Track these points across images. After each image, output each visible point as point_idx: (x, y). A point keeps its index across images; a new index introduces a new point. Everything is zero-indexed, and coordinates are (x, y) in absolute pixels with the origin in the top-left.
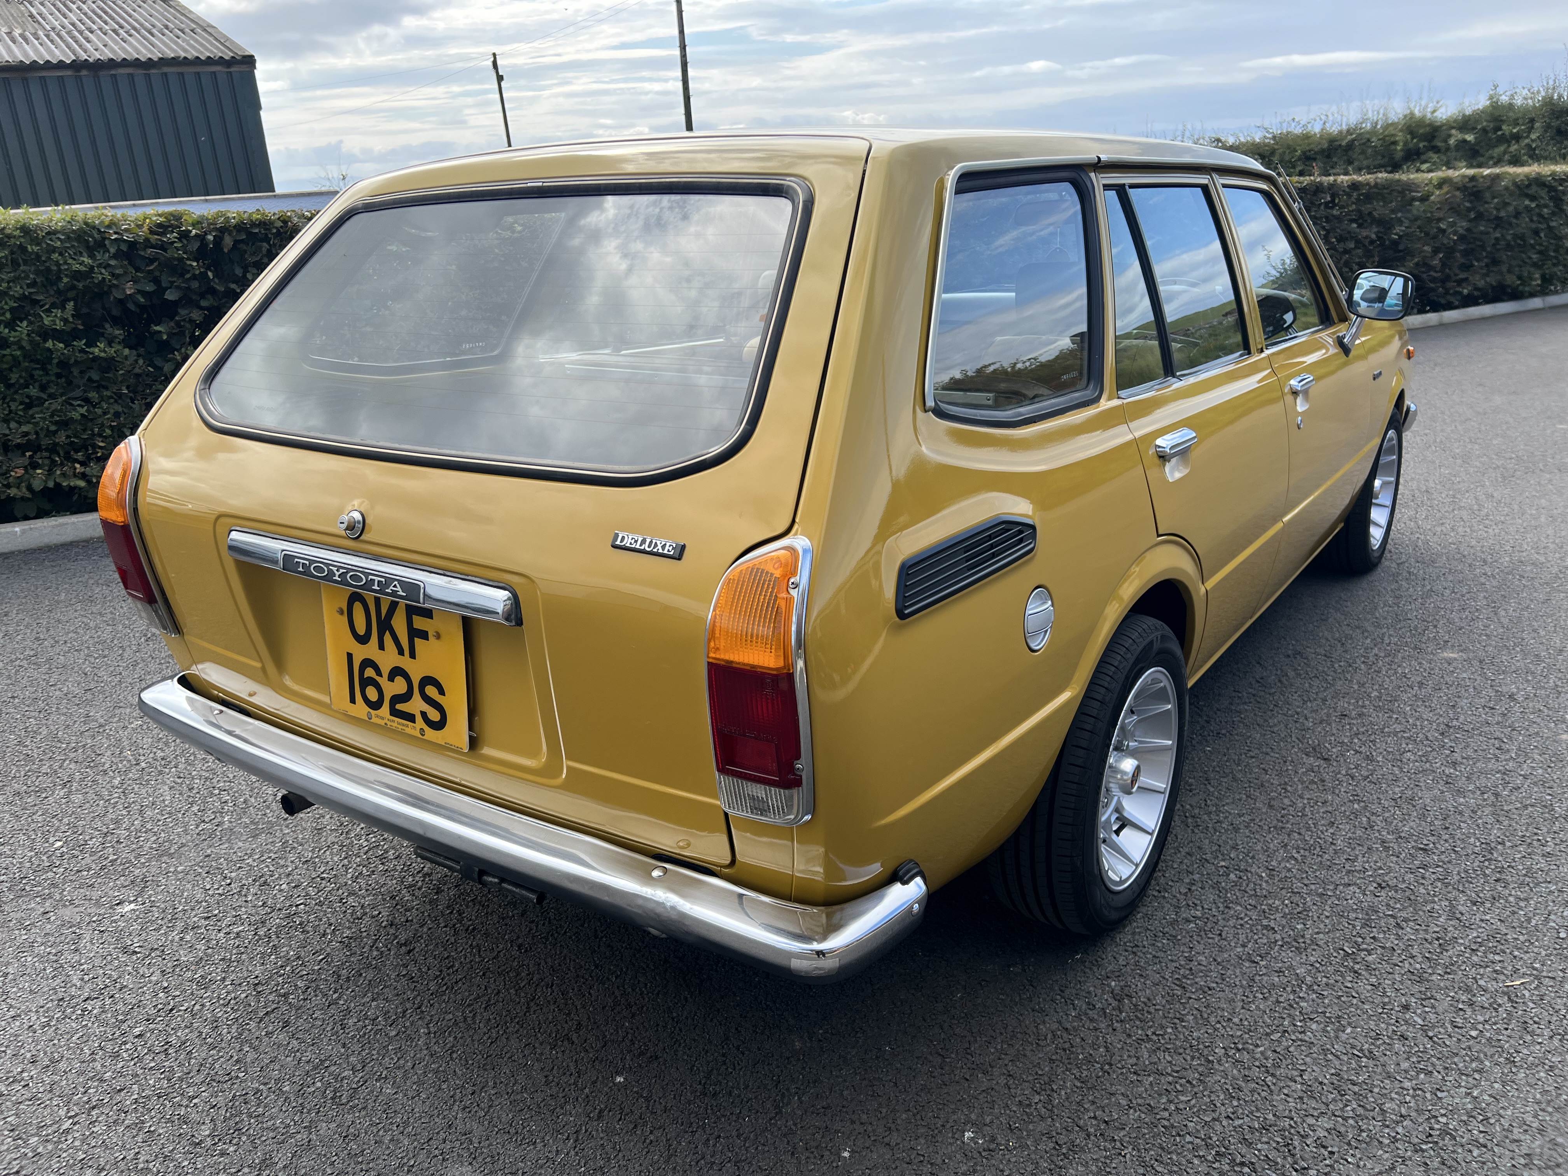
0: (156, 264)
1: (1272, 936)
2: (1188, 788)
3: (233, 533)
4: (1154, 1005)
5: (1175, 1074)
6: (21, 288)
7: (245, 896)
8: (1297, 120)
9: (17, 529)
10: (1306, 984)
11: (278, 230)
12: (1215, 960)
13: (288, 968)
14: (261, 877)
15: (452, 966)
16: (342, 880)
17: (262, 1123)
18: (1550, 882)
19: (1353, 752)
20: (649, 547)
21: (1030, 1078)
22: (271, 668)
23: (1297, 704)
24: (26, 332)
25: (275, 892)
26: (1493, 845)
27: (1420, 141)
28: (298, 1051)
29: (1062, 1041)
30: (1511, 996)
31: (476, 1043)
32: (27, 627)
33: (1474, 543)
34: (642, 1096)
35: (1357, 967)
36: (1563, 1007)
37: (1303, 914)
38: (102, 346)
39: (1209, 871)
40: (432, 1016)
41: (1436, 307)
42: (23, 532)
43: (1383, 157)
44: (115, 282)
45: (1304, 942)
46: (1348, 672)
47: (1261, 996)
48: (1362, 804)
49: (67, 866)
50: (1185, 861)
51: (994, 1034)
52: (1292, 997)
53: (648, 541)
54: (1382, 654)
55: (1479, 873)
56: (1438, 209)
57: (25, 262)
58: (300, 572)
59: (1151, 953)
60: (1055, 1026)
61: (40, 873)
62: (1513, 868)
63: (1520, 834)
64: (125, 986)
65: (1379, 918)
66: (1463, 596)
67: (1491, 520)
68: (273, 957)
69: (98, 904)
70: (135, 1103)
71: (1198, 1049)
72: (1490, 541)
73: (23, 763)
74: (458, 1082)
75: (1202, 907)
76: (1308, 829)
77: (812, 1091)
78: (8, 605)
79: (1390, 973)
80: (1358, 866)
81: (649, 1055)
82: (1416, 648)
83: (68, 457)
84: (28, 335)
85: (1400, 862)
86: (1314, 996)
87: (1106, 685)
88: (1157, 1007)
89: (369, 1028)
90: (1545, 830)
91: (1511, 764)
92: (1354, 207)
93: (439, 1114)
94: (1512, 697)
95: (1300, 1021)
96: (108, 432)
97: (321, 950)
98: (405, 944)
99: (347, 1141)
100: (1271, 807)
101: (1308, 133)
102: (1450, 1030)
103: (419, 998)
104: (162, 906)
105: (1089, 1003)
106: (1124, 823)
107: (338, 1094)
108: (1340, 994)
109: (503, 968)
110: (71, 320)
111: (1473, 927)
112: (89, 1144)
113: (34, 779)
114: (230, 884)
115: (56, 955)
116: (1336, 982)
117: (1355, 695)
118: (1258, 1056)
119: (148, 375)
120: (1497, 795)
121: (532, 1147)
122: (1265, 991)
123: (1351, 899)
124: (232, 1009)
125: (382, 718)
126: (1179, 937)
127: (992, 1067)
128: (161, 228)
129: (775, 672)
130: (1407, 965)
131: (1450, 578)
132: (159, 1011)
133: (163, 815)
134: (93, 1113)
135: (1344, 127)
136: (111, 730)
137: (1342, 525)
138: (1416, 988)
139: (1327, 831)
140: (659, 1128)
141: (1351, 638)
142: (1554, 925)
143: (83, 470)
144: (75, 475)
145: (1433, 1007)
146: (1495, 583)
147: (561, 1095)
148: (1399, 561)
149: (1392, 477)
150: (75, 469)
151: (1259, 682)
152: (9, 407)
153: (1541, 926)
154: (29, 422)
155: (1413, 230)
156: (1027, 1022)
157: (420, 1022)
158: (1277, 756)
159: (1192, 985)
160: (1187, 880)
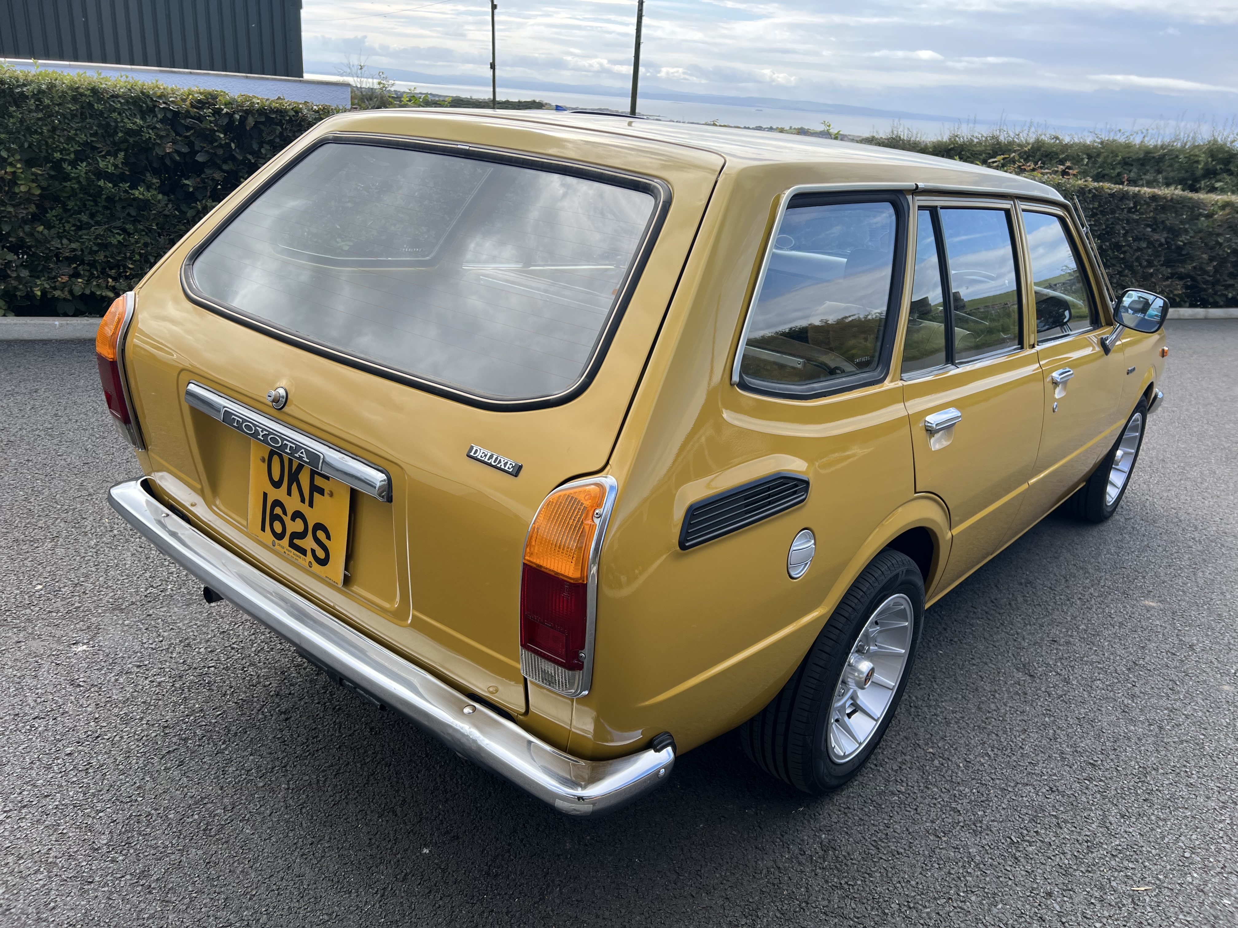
0: (192, 131)
1: (956, 817)
2: (918, 682)
3: (191, 385)
4: (852, 859)
5: (856, 920)
6: (85, 136)
7: (172, 652)
8: (1122, 131)
9: (57, 323)
10: (975, 862)
11: (291, 118)
12: (907, 830)
13: (192, 718)
14: (186, 639)
15: (317, 737)
16: (247, 652)
17: (148, 840)
18: (1187, 808)
19: (1054, 673)
20: (495, 462)
21: (742, 903)
22: (208, 491)
23: (1019, 625)
24: (84, 171)
25: (194, 653)
26: (1148, 770)
27: (1218, 163)
28: (186, 787)
29: (773, 877)
30: (1135, 899)
31: (322, 802)
32: (50, 404)
33: (1191, 510)
34: (440, 868)
35: (1018, 854)
36: (1173, 915)
37: (984, 803)
38: (142, 190)
39: (919, 755)
40: (293, 775)
41: (1205, 304)
42: (61, 326)
43: (1187, 172)
44: (158, 141)
45: (980, 827)
46: (1067, 605)
47: (937, 866)
48: (1052, 718)
49: (42, 606)
50: (902, 743)
51: (721, 862)
52: (961, 871)
53: (495, 457)
54: (1096, 594)
55: (1132, 791)
56: (1219, 226)
57: (91, 116)
58: (234, 427)
59: (858, 816)
60: (771, 864)
61: (20, 609)
62: (1160, 791)
63: (1172, 764)
64: (67, 712)
65: (1044, 817)
66: (1172, 554)
67: (1209, 493)
68: (182, 706)
69: (59, 641)
70: (56, 808)
71: (878, 902)
72: (1205, 511)
73: (25, 516)
74: (302, 833)
75: (907, 784)
76: (1005, 732)
77: (571, 885)
78: (39, 383)
79: (1042, 864)
80: (1038, 770)
81: (452, 834)
82: (1124, 593)
83: (103, 272)
84: (86, 173)
85: (1072, 772)
86: (979, 873)
87: (853, 605)
88: (854, 862)
89: (244, 777)
90: (1193, 763)
91: (1178, 704)
92: (1152, 214)
93: (282, 856)
94: (1191, 647)
95: (963, 892)
96: (137, 257)
97: (220, 707)
98: (285, 713)
99: (208, 866)
100: (979, 709)
101: (1129, 143)
102: (1080, 919)
103: (286, 759)
104: (107, 651)
105: (801, 849)
106: (857, 708)
107: (209, 827)
108: (999, 874)
109: (356, 744)
110: (120, 166)
111: (1117, 836)
112: (15, 836)
113: (31, 530)
114: (162, 641)
115: (19, 678)
116: (999, 864)
117: (1067, 625)
118: (924, 915)
119: (175, 216)
120: (1161, 728)
121: (347, 895)
122: (942, 862)
123: (1026, 797)
124: (143, 744)
125: (283, 548)
126: (883, 806)
127: (715, 889)
128: (200, 104)
129: (572, 581)
130: (1058, 860)
131: (1165, 538)
132: (88, 736)
133: (122, 576)
134: (23, 811)
135: (1159, 143)
136: (97, 499)
137: (1085, 483)
138: (1060, 880)
139: (1020, 735)
140: (449, 896)
141: (1074, 577)
142: (1182, 844)
143: (113, 284)
144: (107, 287)
145: (1071, 898)
146: (1200, 548)
147: (378, 856)
148: (1127, 517)
149: (1133, 449)
150: (108, 282)
151: (993, 602)
152: (64, 227)
153: (1171, 844)
154: (78, 241)
155: (1195, 240)
156: (750, 857)
157: (283, 779)
158: (993, 666)
159: (884, 848)
160: (900, 760)
